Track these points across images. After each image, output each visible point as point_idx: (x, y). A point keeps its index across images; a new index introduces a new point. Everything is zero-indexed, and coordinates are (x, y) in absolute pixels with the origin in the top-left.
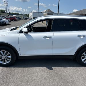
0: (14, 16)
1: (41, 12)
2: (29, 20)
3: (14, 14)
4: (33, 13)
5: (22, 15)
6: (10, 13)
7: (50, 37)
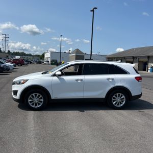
0: (16, 57)
1: (65, 52)
2: (45, 64)
3: (17, 54)
4: (52, 53)
5: (30, 55)
6: (9, 51)
7: (81, 80)
